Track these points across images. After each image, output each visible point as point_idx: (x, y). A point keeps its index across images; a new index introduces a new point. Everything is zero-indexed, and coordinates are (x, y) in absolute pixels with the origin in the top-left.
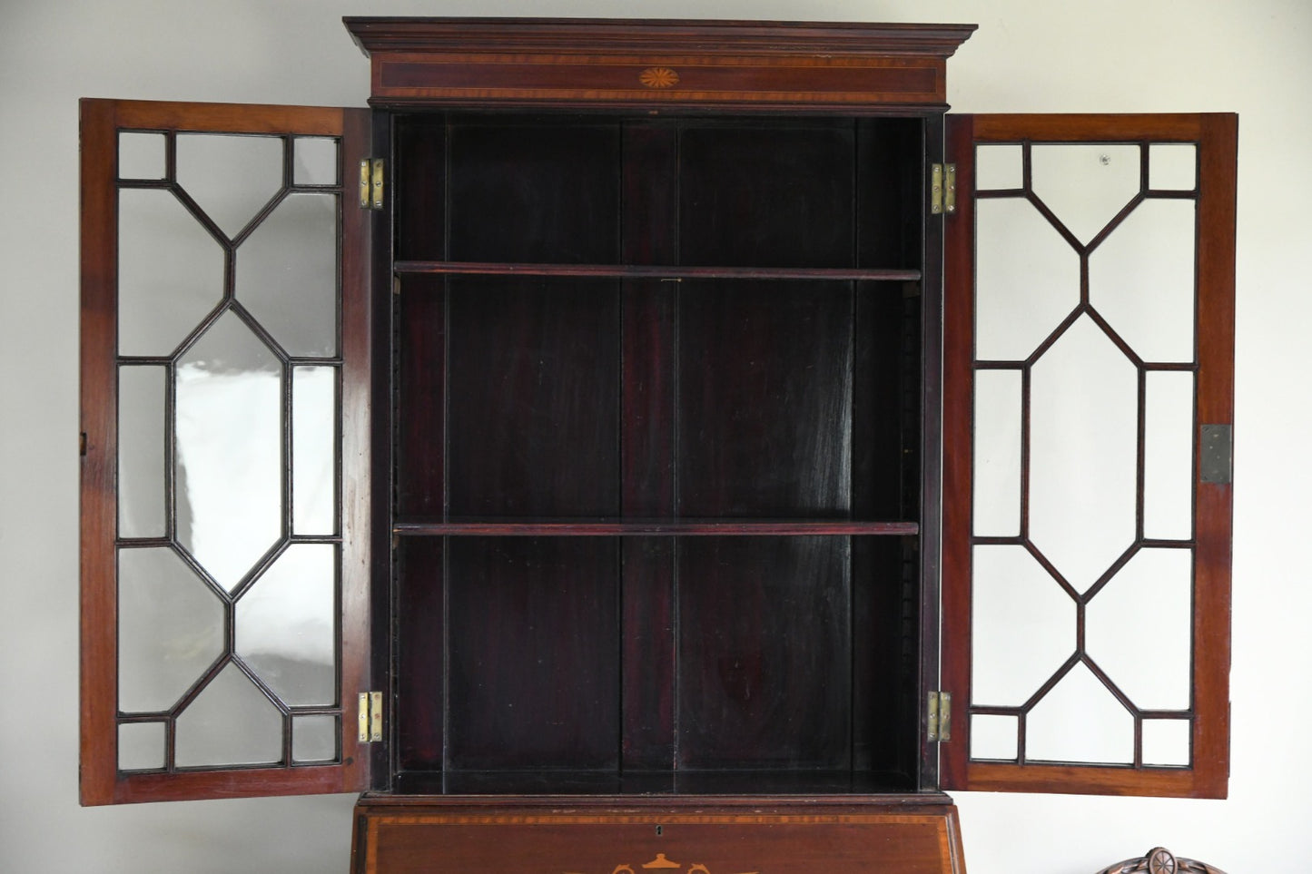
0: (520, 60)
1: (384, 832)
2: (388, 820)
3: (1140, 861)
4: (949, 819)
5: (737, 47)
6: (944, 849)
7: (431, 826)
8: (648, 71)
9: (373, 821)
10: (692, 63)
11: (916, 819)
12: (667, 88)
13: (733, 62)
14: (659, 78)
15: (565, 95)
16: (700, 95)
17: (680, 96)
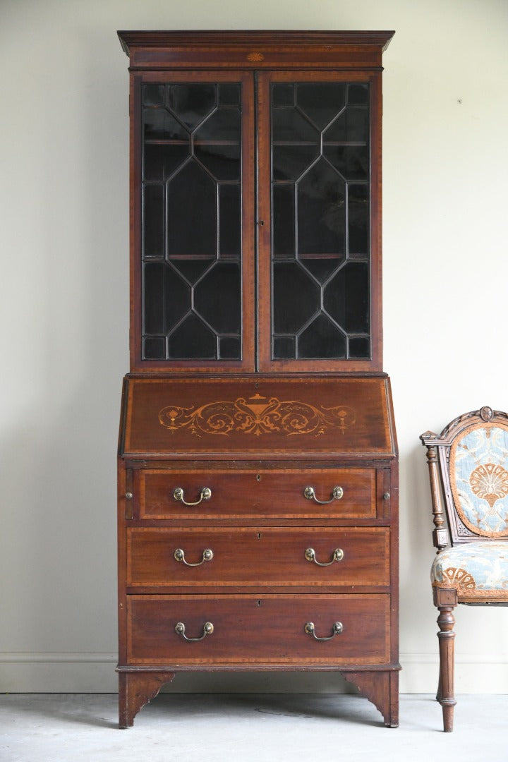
0: (195, 49)
1: (136, 386)
2: (138, 381)
3: (477, 411)
4: (385, 381)
5: (290, 43)
6: (383, 392)
7: (156, 383)
8: (251, 55)
9: (132, 382)
10: (269, 50)
11: (371, 381)
12: (259, 61)
13: (288, 50)
14: (255, 58)
15: (215, 65)
16: (274, 64)
17: (265, 65)
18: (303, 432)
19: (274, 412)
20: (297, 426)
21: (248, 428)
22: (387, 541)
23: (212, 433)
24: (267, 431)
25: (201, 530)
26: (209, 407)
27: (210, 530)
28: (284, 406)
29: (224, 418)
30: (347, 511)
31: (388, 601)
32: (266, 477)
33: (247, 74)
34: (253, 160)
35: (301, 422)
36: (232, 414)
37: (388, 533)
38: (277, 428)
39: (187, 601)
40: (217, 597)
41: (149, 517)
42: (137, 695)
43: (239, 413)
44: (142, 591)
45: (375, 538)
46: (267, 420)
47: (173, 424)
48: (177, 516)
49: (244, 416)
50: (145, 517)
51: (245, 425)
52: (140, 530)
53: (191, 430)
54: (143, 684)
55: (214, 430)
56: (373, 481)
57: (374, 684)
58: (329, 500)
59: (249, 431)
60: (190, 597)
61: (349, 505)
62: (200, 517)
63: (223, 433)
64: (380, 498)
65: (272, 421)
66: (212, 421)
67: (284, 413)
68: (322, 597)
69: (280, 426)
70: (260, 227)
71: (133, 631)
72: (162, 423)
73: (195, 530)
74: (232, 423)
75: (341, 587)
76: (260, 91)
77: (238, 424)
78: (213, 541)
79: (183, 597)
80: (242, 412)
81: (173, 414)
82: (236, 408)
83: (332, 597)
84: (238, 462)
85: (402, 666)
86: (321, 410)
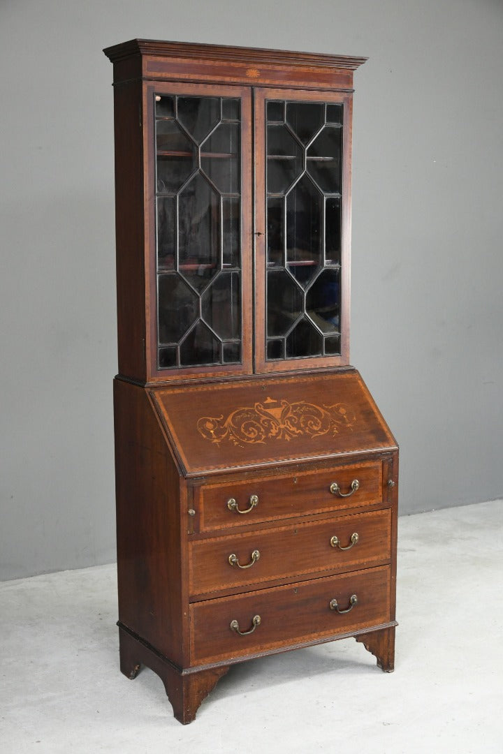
2: (162, 392)
6: (361, 386)
8: (249, 70)
9: (157, 394)
10: (265, 67)
12: (256, 78)
14: (253, 73)
15: (218, 79)
16: (267, 82)
17: (260, 82)
18: (322, 433)
19: (290, 415)
20: (315, 428)
21: (278, 434)
22: (390, 520)
23: (250, 442)
24: (294, 436)
25: (250, 534)
26: (235, 415)
27: (257, 533)
28: (295, 407)
29: (253, 425)
30: (361, 500)
31: (389, 572)
32: (301, 479)
33: (245, 88)
34: (250, 174)
35: (316, 423)
36: (258, 420)
37: (390, 515)
38: (299, 431)
39: (240, 600)
40: (264, 592)
41: (208, 529)
42: (198, 692)
43: (262, 419)
44: (202, 598)
45: (380, 520)
46: (289, 424)
47: (214, 436)
48: (230, 525)
49: (269, 421)
50: (204, 530)
51: (274, 431)
52: (199, 542)
53: (232, 441)
54: (203, 681)
55: (251, 439)
56: (380, 471)
57: (378, 641)
58: (348, 493)
59: (280, 437)
60: (242, 596)
61: (362, 495)
62: (250, 522)
63: (259, 442)
64: (386, 485)
65: (293, 425)
66: (246, 429)
67: (299, 416)
68: (343, 576)
69: (302, 429)
70: (257, 239)
71: (196, 635)
72: (204, 436)
73: (245, 535)
74: (262, 430)
75: (356, 566)
76: (257, 106)
77: (268, 430)
78: (260, 543)
79: (237, 597)
80: (265, 418)
81: (209, 425)
82: (258, 414)
83: (350, 575)
84: (280, 469)
85: (399, 623)
86: (324, 408)
